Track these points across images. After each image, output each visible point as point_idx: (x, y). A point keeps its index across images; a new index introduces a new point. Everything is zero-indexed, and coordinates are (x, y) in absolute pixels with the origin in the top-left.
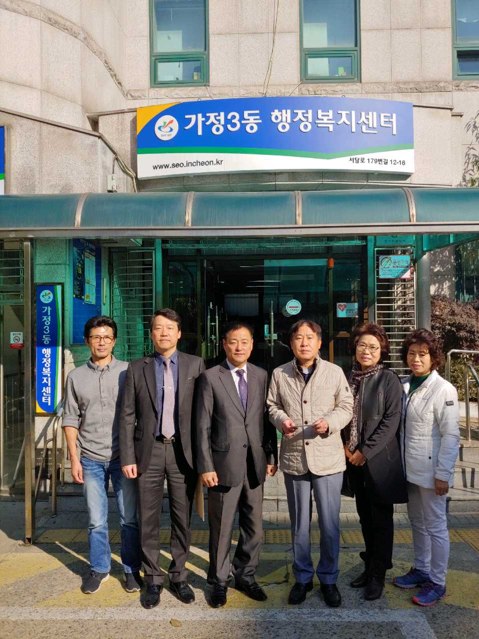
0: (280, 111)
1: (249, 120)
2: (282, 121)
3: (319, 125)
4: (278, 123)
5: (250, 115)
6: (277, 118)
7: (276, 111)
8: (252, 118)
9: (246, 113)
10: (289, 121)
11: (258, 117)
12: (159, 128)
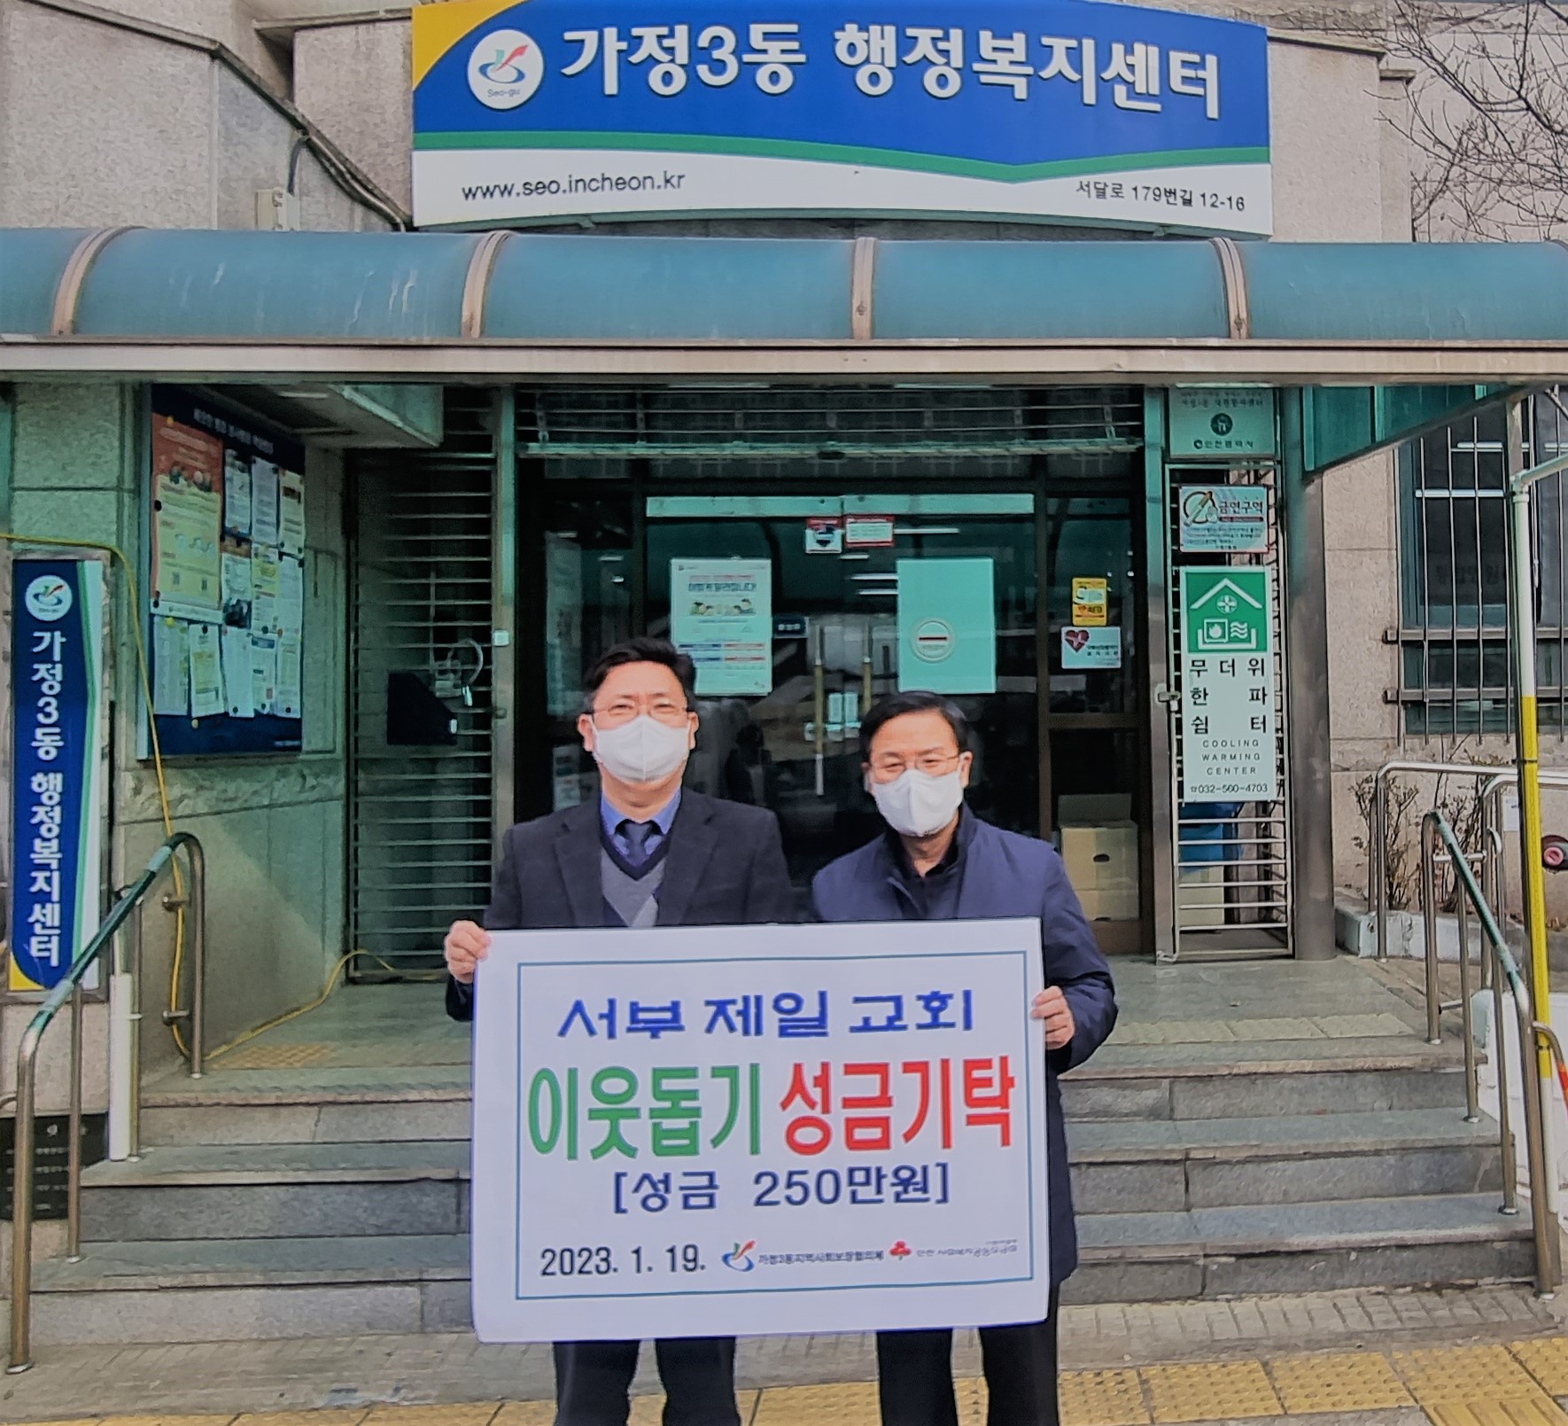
0: (863, 28)
1: (764, 51)
2: (867, 61)
3: (984, 79)
4: (857, 67)
5: (768, 36)
6: (852, 49)
7: (852, 28)
8: (774, 47)
9: (756, 32)
10: (891, 61)
11: (795, 45)
12: (483, 70)
